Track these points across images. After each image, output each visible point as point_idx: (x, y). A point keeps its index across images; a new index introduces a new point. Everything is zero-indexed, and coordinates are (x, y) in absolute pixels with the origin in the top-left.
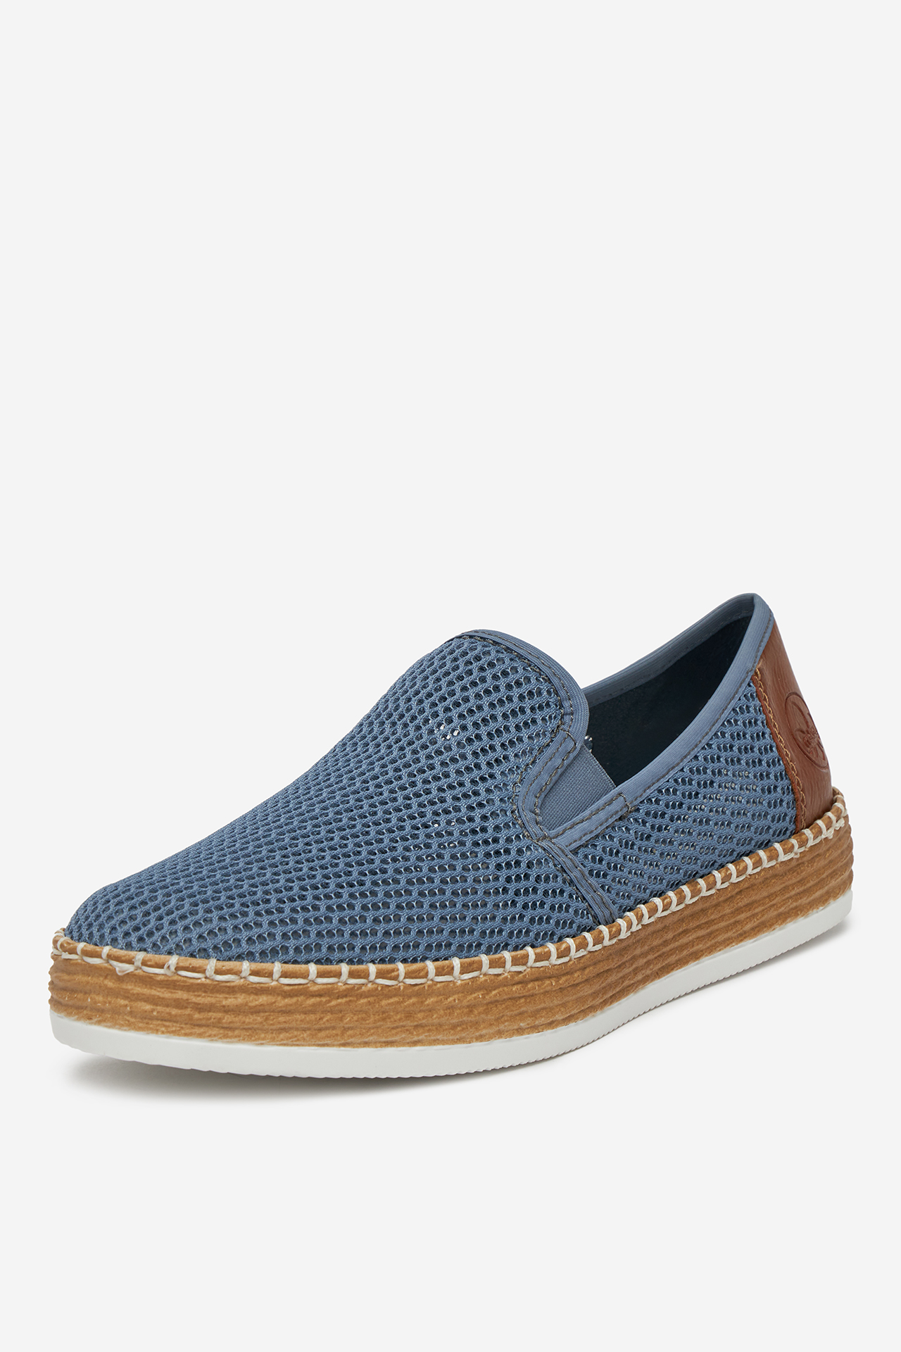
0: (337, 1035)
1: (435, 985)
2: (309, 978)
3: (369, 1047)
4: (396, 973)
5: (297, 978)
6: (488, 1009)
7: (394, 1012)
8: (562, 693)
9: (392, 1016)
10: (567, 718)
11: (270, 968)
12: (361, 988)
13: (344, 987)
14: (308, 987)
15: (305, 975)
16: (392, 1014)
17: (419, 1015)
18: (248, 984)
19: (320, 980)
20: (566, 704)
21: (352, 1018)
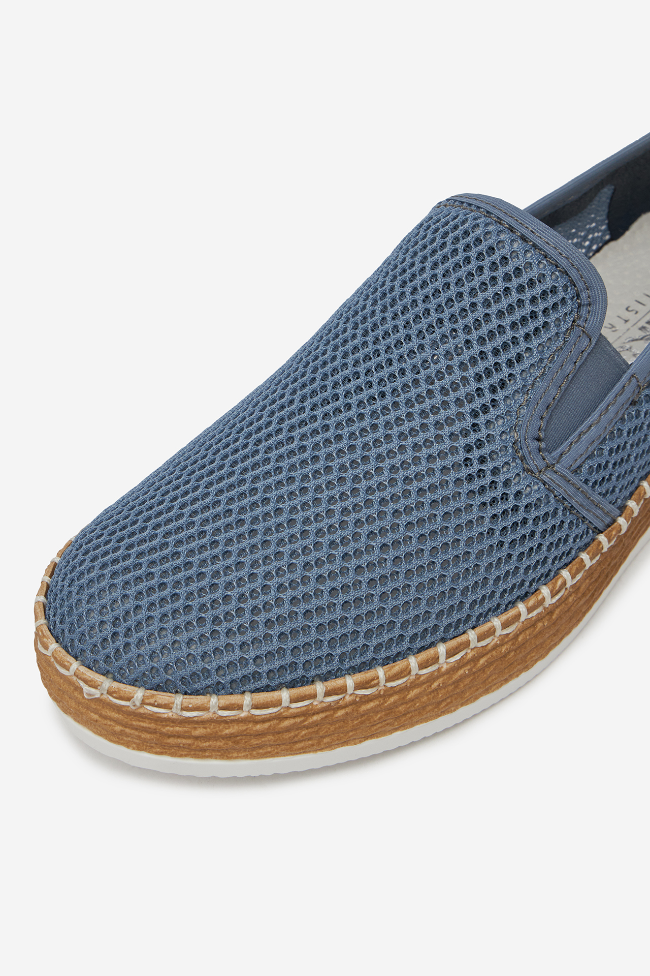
0: (313, 745)
1: (419, 679)
2: (282, 706)
3: (347, 745)
4: (375, 682)
5: (268, 708)
6: (474, 678)
7: (373, 712)
8: (580, 285)
9: (372, 717)
10: (584, 311)
11: (239, 702)
12: (338, 703)
13: (319, 706)
14: (281, 713)
15: (278, 703)
16: (372, 714)
17: (400, 708)
18: (217, 718)
19: (294, 705)
20: (584, 295)
21: (329, 729)
